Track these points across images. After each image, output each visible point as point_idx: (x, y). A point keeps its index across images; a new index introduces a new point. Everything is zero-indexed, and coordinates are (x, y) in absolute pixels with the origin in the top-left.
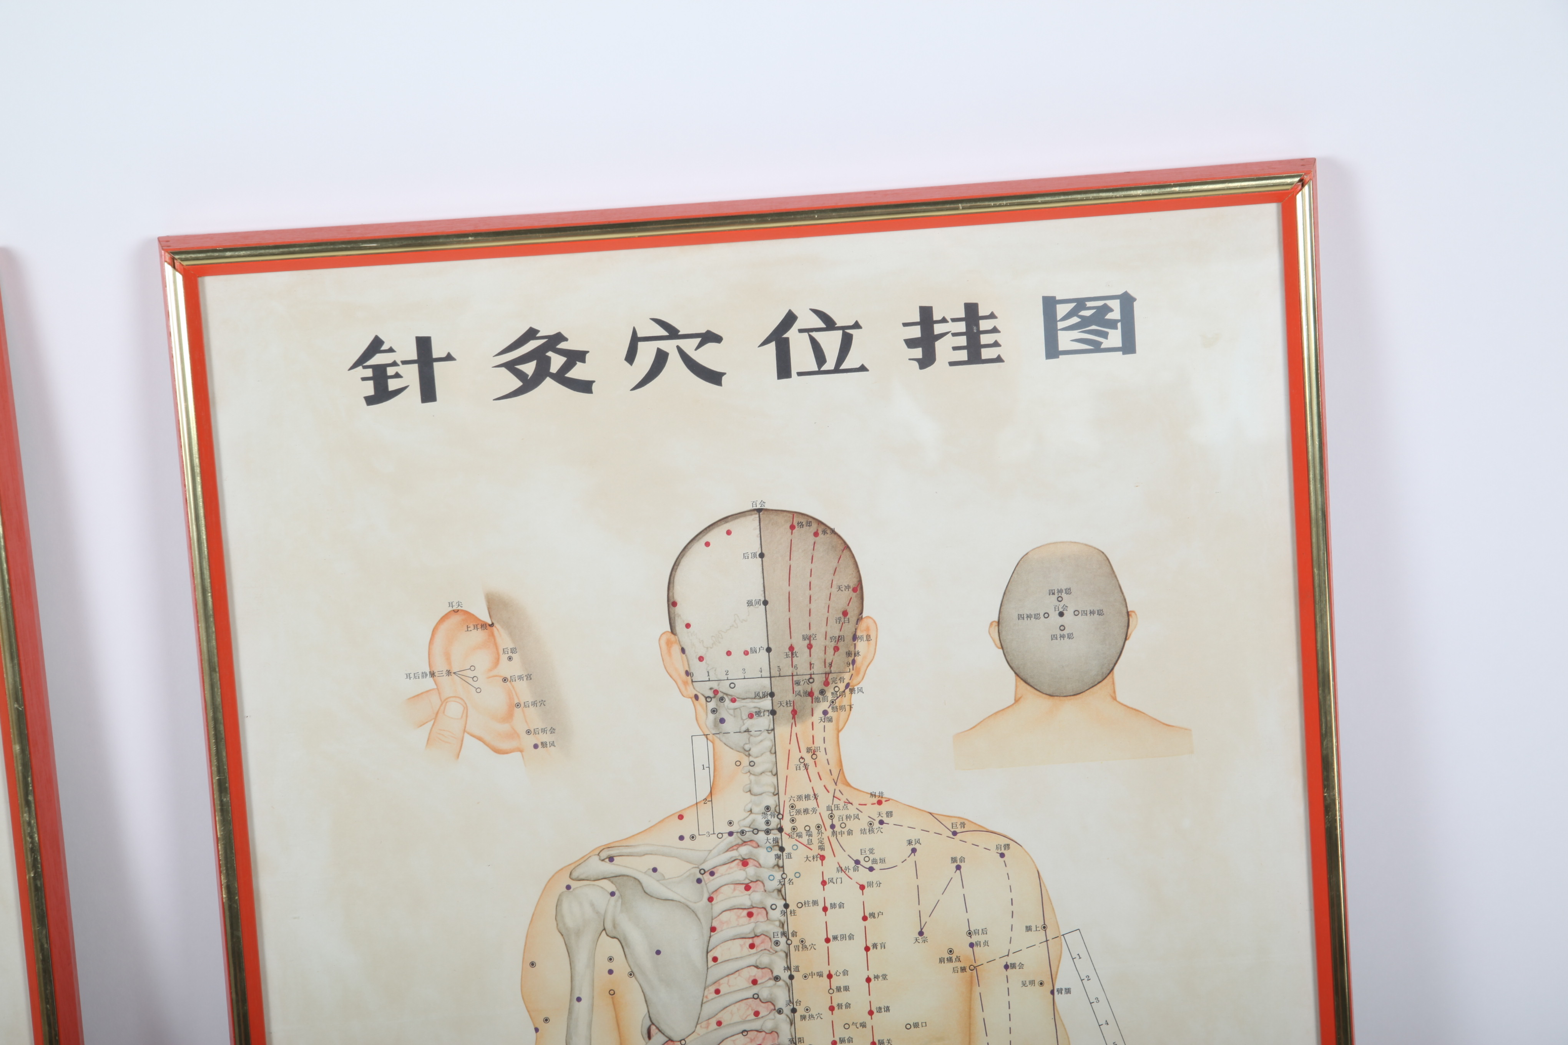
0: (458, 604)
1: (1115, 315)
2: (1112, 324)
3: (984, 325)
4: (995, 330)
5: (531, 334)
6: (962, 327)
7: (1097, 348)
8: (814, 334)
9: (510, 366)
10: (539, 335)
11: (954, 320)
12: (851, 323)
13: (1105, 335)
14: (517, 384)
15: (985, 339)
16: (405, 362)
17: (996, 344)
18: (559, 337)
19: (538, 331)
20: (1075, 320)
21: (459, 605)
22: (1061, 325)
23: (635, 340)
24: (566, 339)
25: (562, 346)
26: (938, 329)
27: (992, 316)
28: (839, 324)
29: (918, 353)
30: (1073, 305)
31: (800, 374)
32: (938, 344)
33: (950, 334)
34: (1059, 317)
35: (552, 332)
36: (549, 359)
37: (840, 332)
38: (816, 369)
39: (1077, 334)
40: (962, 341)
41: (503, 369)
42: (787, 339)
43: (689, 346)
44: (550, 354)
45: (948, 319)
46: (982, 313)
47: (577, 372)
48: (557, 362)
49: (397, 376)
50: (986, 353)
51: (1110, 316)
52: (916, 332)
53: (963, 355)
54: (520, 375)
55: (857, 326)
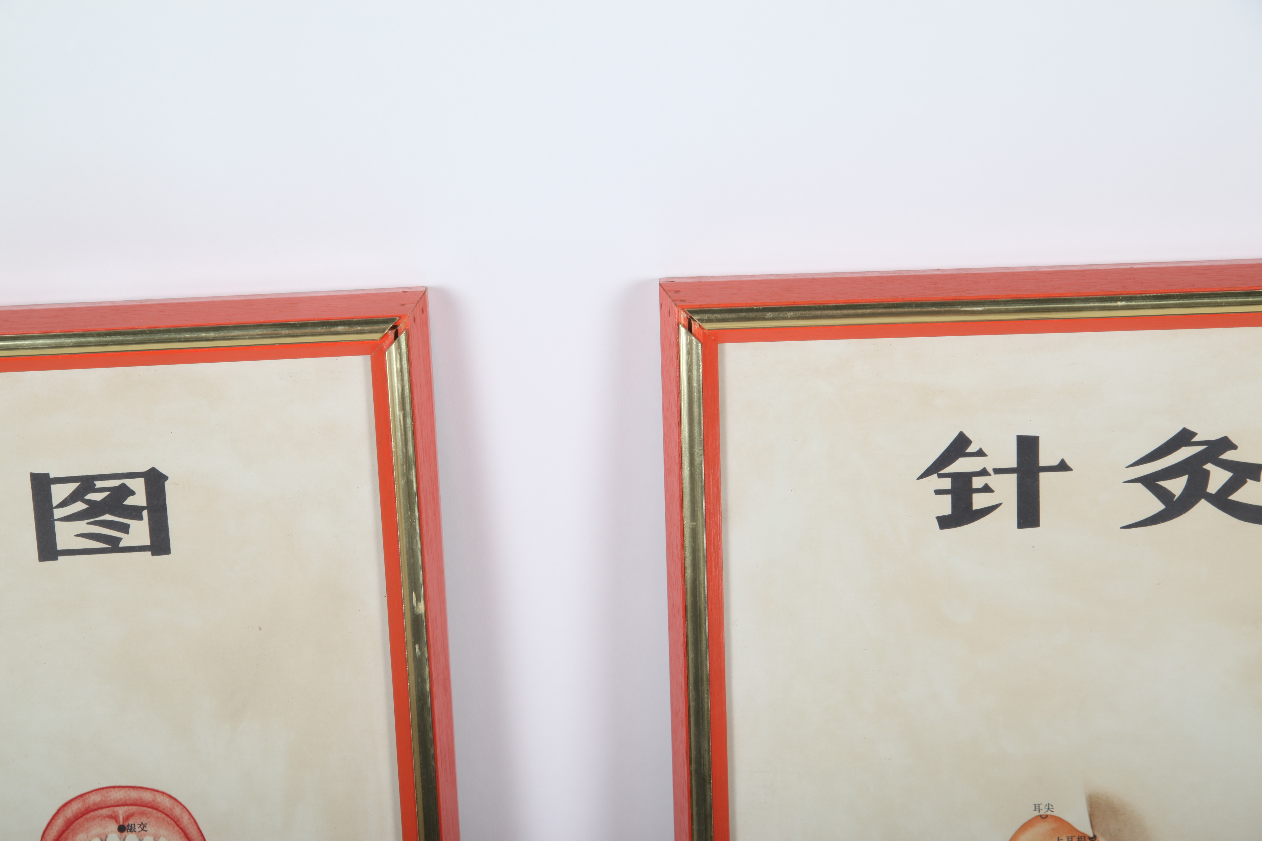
0: (1047, 807)
5: (1183, 437)
9: (1150, 482)
10: (1195, 439)
14: (1159, 507)
16: (998, 471)
18: (1226, 444)
19: (1194, 434)
21: (1049, 809)
24: (1234, 447)
25: (1228, 456)
35: (1213, 435)
36: (1207, 473)
41: (1139, 485)
44: (1209, 466)
47: (1247, 494)
48: (1218, 478)
49: (987, 489)
54: (1163, 495)
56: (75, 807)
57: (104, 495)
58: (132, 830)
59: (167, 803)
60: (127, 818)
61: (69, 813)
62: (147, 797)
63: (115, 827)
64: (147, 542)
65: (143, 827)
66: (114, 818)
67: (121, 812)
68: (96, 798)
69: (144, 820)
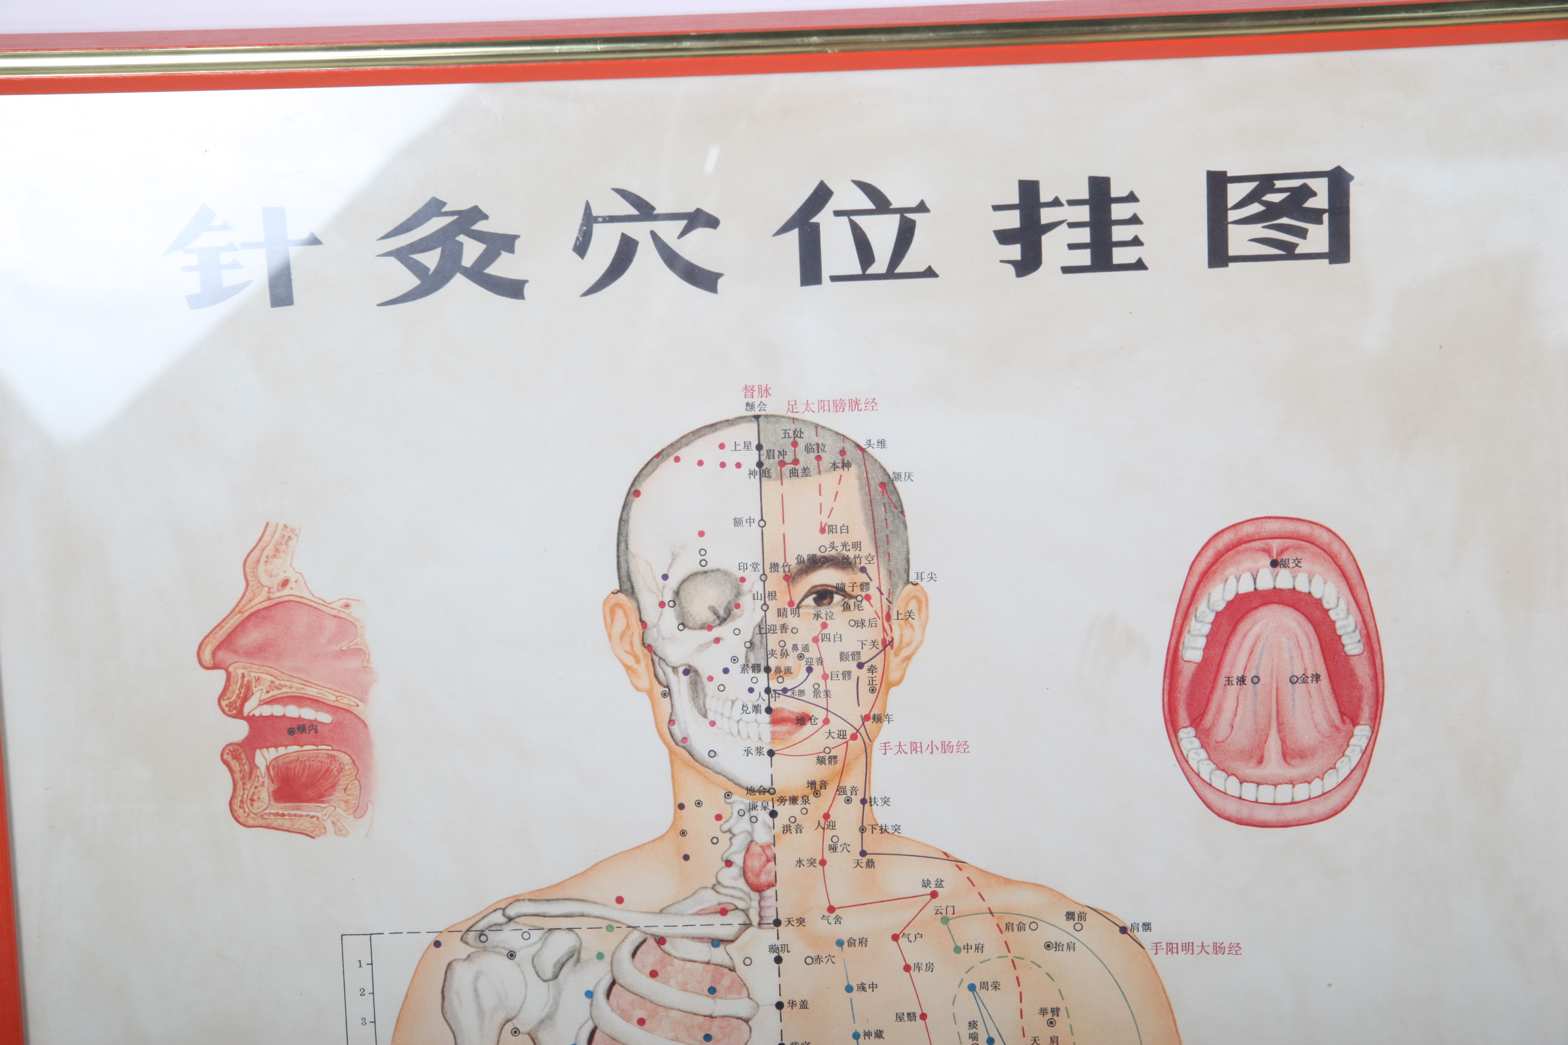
56: (1228, 538)
57: (1284, 196)
58: (1285, 565)
59: (1325, 537)
60: (1281, 552)
61: (1220, 544)
62: (1304, 529)
63: (1267, 561)
64: (1325, 249)
65: (1298, 562)
66: (1267, 551)
67: (1276, 544)
68: (1249, 529)
69: (1299, 555)
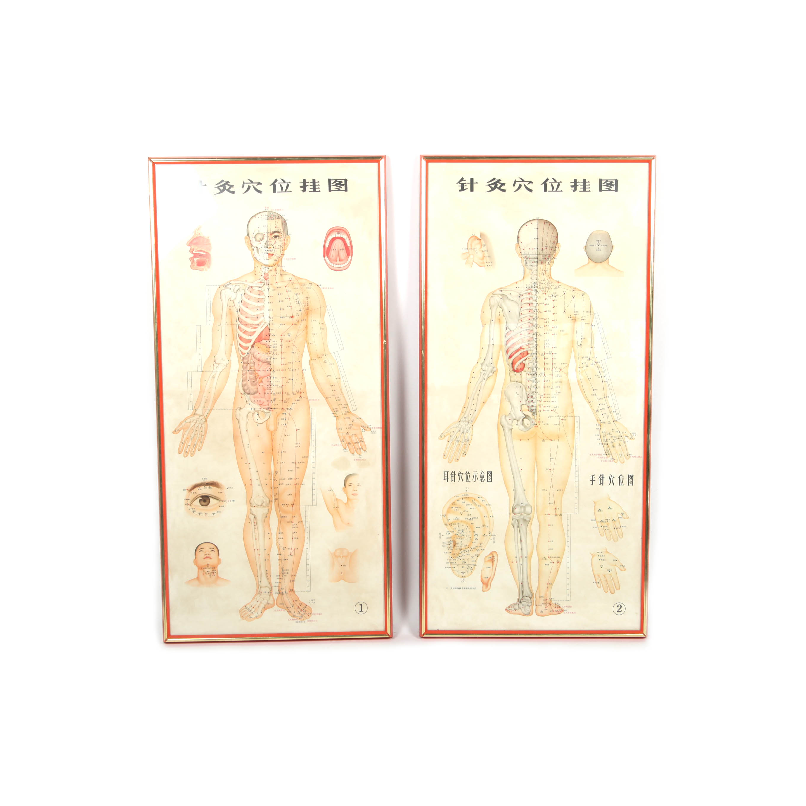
1: (614, 183)
2: (613, 185)
3: (587, 184)
4: (589, 185)
5: (494, 179)
6: (582, 184)
7: (610, 190)
8: (552, 183)
9: (489, 185)
10: (496, 179)
11: (581, 182)
12: (560, 181)
13: (612, 188)
14: (490, 189)
15: (587, 187)
16: (468, 183)
17: (589, 188)
20: (606, 184)
22: (603, 185)
23: (515, 182)
24: (501, 181)
26: (577, 184)
27: (589, 182)
28: (557, 181)
29: (573, 188)
30: (605, 181)
31: (549, 191)
32: (577, 187)
33: (580, 185)
34: (602, 183)
35: (498, 179)
37: (557, 183)
38: (552, 190)
39: (606, 187)
40: (582, 187)
42: (546, 184)
43: (526, 184)
44: (497, 183)
45: (580, 182)
46: (587, 181)
47: (503, 188)
48: (499, 185)
49: (466, 186)
50: (587, 190)
51: (613, 184)
52: (573, 184)
53: (582, 190)
54: (491, 187)
55: (561, 182)
56: (332, 229)
57: (338, 182)
58: (339, 233)
59: (345, 230)
60: (339, 232)
61: (331, 230)
62: (342, 228)
63: (337, 233)
64: (344, 189)
65: (341, 233)
66: (337, 231)
67: (338, 230)
68: (334, 228)
69: (342, 232)
